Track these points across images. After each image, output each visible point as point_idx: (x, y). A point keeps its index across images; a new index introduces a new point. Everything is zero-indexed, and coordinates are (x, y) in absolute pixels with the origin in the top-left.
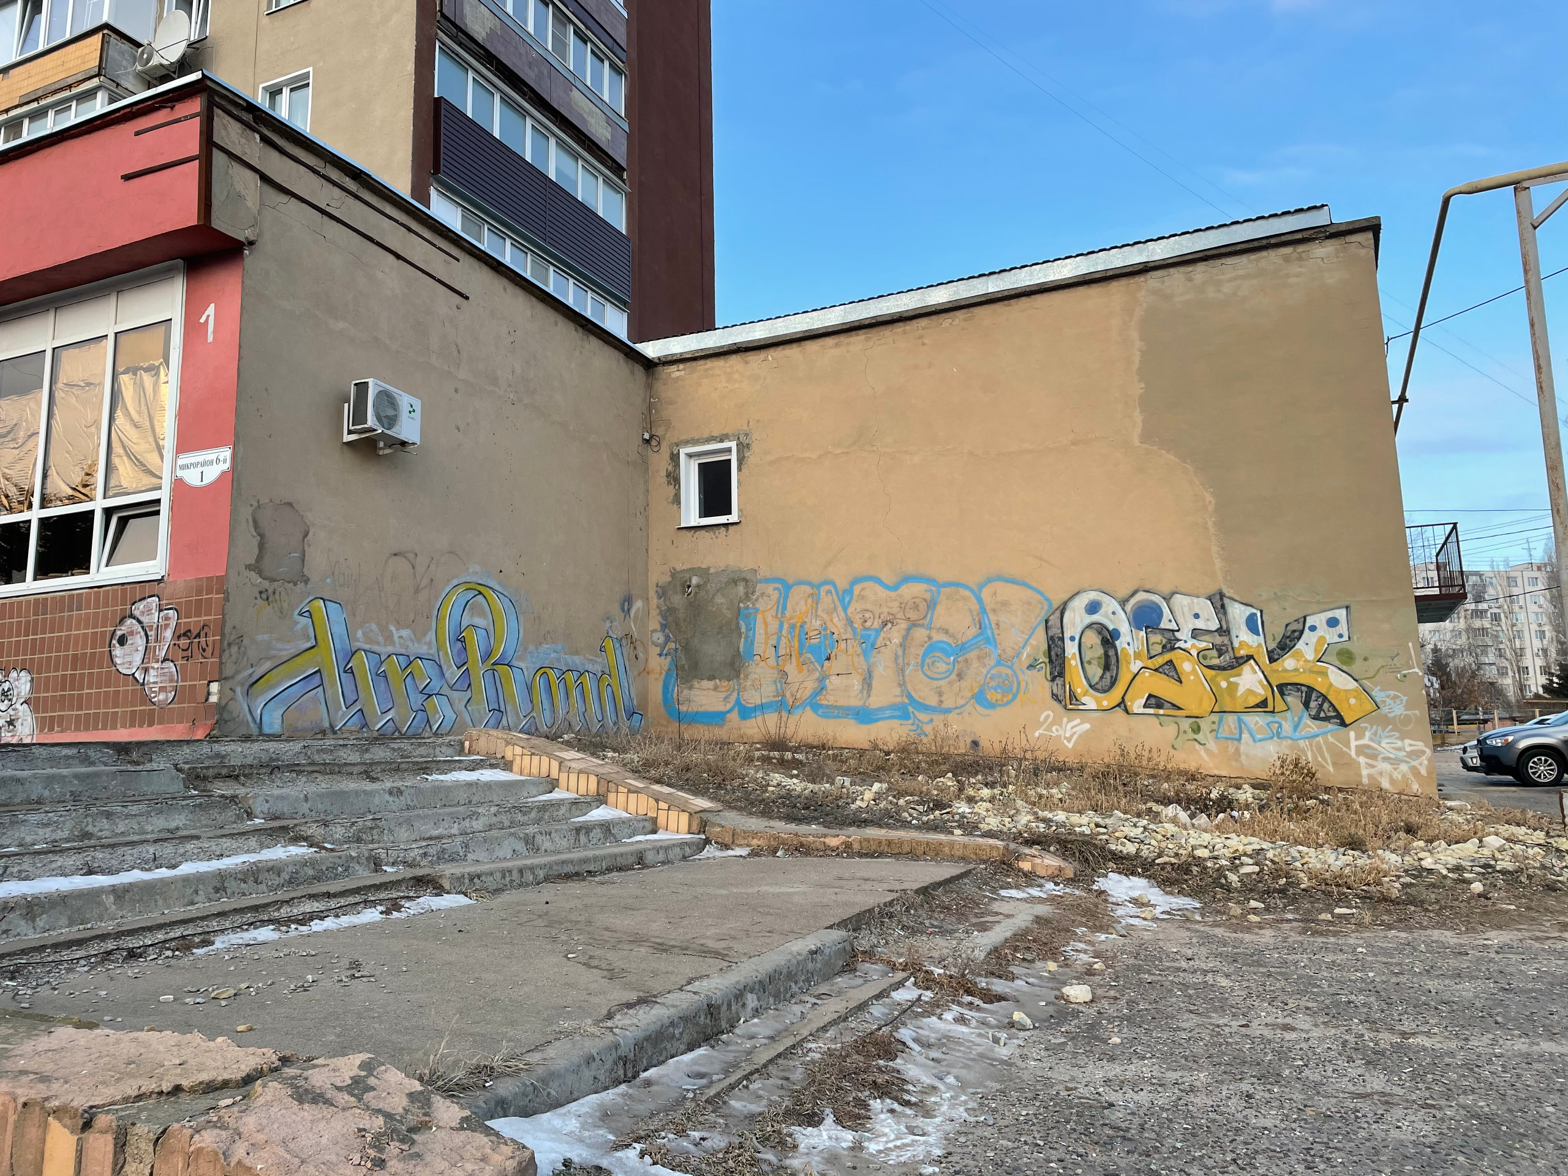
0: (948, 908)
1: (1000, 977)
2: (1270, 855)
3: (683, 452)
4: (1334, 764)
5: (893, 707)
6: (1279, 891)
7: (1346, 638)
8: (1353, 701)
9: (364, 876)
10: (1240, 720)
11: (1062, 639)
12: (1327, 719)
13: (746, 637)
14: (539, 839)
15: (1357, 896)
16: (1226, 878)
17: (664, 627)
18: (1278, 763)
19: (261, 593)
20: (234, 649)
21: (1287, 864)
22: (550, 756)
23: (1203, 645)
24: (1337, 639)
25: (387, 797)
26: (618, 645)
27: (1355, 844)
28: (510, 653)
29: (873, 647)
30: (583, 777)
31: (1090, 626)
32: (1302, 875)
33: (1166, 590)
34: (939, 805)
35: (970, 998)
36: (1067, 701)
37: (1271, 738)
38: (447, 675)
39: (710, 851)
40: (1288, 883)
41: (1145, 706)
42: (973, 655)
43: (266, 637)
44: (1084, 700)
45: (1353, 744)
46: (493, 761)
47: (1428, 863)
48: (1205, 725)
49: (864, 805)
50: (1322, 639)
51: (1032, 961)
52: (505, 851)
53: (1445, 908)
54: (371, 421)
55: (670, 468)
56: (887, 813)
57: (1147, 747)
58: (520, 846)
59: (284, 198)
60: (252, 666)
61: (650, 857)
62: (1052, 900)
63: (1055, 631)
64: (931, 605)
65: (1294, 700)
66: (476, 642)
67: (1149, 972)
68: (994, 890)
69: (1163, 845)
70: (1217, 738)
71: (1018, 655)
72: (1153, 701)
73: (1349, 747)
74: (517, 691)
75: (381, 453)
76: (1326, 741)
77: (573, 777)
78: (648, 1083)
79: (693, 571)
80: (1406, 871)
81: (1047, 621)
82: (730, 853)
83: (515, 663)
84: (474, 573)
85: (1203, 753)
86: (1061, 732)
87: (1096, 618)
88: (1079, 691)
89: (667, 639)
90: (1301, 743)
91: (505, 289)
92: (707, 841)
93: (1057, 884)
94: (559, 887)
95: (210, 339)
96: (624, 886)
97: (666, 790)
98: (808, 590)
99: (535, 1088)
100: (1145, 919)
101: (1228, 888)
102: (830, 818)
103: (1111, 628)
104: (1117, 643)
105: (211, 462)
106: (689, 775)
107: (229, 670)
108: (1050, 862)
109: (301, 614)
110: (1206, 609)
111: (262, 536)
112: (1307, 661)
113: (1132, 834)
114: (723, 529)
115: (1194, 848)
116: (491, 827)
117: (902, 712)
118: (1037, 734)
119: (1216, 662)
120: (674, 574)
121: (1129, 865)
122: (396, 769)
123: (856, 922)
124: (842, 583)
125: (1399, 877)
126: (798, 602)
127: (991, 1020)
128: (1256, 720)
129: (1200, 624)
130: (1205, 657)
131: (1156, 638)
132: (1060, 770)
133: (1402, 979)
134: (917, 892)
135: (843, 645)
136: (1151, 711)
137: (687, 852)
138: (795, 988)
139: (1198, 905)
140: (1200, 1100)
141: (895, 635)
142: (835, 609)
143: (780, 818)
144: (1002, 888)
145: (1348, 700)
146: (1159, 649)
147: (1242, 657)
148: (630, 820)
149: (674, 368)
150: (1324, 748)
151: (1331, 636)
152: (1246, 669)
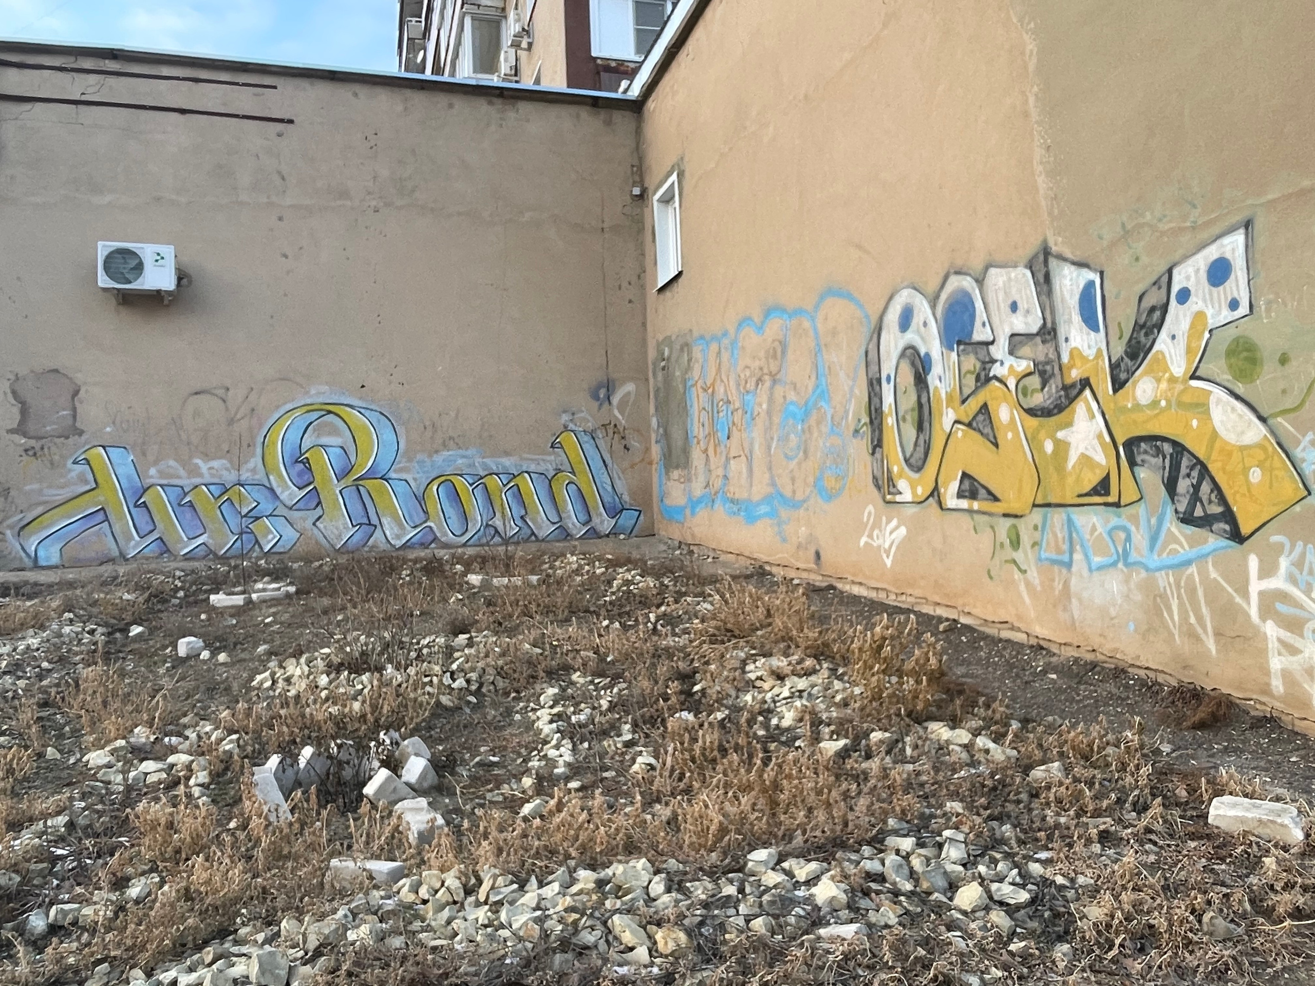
3: (655, 199)
4: (1218, 634)
7: (1243, 309)
8: (1256, 475)
11: (880, 382)
12: (1206, 522)
13: (690, 416)
17: (657, 410)
19: (26, 451)
20: (2, 500)
23: (1022, 366)
24: (1226, 315)
26: (587, 439)
29: (752, 416)
31: (903, 353)
33: (979, 264)
36: (886, 488)
37: (1114, 564)
38: (283, 497)
41: (958, 495)
43: (36, 486)
44: (900, 485)
45: (1256, 586)
48: (1025, 533)
50: (1200, 316)
55: (653, 222)
60: (22, 512)
63: (873, 369)
64: (784, 348)
66: (327, 460)
71: (846, 414)
72: (967, 484)
73: (1245, 595)
74: (398, 503)
76: (1203, 573)
79: (665, 341)
81: (867, 354)
84: (319, 393)
85: (1023, 588)
86: (881, 540)
87: (908, 336)
88: (895, 470)
89: (658, 423)
90: (1162, 578)
98: (717, 348)
103: (923, 352)
104: (929, 379)
109: (75, 462)
111: (23, 403)
112: (1173, 380)
117: (770, 506)
118: (862, 543)
119: (1039, 399)
120: (658, 347)
124: (732, 333)
126: (712, 365)
128: (1095, 523)
129: (1019, 323)
130: (1025, 392)
131: (969, 362)
135: (735, 417)
136: (965, 503)
141: (764, 398)
142: (730, 370)
145: (1246, 471)
146: (972, 383)
147: (1073, 385)
149: (651, 101)
150: (1200, 593)
151: (1217, 315)
152: (1080, 408)
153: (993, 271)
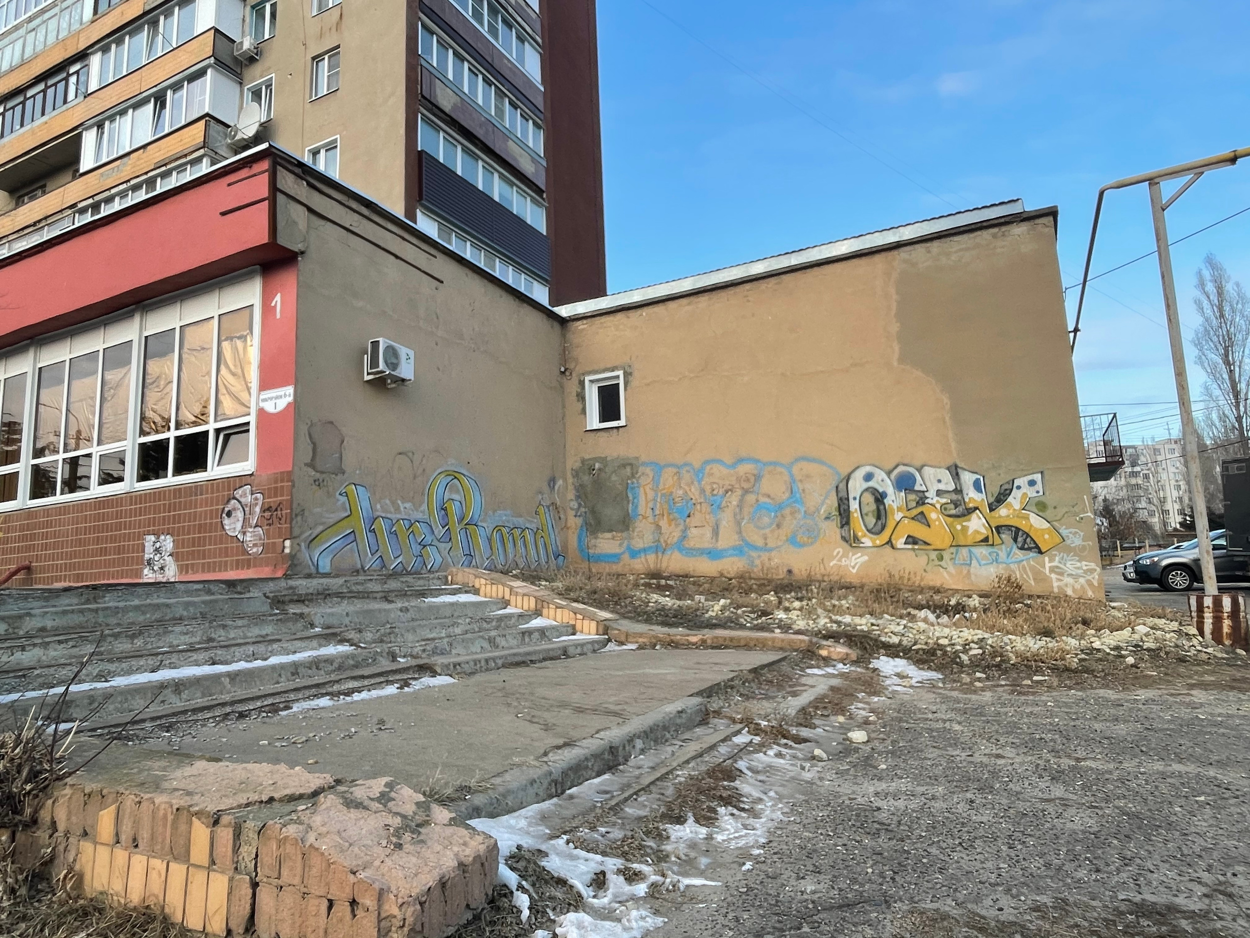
0: (772, 682)
1: (806, 727)
2: (990, 642)
3: (587, 379)
4: (1034, 579)
5: (734, 548)
6: (996, 666)
7: (1041, 493)
8: (1047, 536)
9: (385, 664)
10: (970, 551)
11: (848, 499)
12: (1029, 549)
13: (633, 503)
14: (498, 639)
15: (1048, 668)
16: (960, 658)
17: (578, 497)
18: (997, 580)
19: (315, 481)
20: (299, 518)
21: (1001, 647)
22: (504, 585)
23: (944, 501)
24: (1035, 495)
25: (399, 613)
26: (547, 510)
27: (1047, 633)
28: (476, 517)
29: (719, 507)
30: (526, 598)
31: (867, 490)
32: (1011, 655)
33: (918, 464)
34: (765, 613)
35: (785, 741)
36: (852, 541)
37: (992, 563)
38: (436, 532)
39: (611, 646)
40: (1001, 661)
41: (905, 543)
42: (787, 511)
43: (318, 510)
44: (863, 540)
45: (1048, 565)
46: (467, 589)
47: (1097, 644)
48: (946, 555)
49: (714, 614)
50: (1025, 494)
51: (828, 716)
52: (476, 648)
53: (1108, 674)
54: (382, 366)
55: (579, 390)
56: (730, 620)
57: (907, 572)
58: (486, 645)
59: (322, 222)
60: (311, 529)
61: (571, 651)
62: (842, 675)
63: (843, 494)
64: (758, 478)
65: (1006, 537)
66: (454, 509)
67: (907, 722)
68: (802, 670)
69: (917, 637)
70: (954, 564)
71: (818, 510)
72: (910, 540)
73: (1044, 567)
74: (482, 542)
75: (389, 387)
76: (1029, 564)
77: (519, 598)
78: (571, 797)
79: (596, 459)
80: (1082, 651)
81: (837, 487)
82: (624, 647)
83: (480, 524)
84: (451, 464)
85: (945, 574)
86: (848, 562)
87: (871, 484)
88: (860, 534)
89: (580, 505)
90: (1012, 566)
91: (467, 275)
92: (609, 640)
93: (845, 665)
94: (512, 670)
95: (278, 316)
96: (555, 670)
97: (581, 606)
98: (675, 470)
99: (498, 800)
100: (905, 686)
101: (961, 665)
102: (690, 624)
103: (881, 490)
104: (885, 501)
105: (281, 397)
106: (596, 596)
107: (296, 531)
108: (841, 650)
109: (340, 494)
110: (946, 476)
111: (314, 444)
112: (1014, 510)
113: (896, 630)
114: (615, 430)
115: (938, 638)
116: (466, 632)
117: (739, 551)
118: (831, 564)
119: (953, 512)
120: (583, 461)
121: (893, 651)
122: (403, 594)
123: (709, 692)
124: (697, 465)
125: (1077, 655)
126: (668, 478)
127: (800, 755)
128: (982, 551)
129: (942, 487)
130: (945, 509)
131: (912, 497)
132: (847, 588)
133: (1078, 723)
134: (750, 671)
135: (698, 507)
136: (910, 546)
137: (596, 647)
138: (668, 736)
139: (941, 677)
140: (939, 805)
141: (734, 499)
142: (692, 483)
143: (658, 624)
144: (808, 668)
145: (1043, 536)
146: (914, 504)
147: (971, 509)
148: (557, 626)
149: (579, 323)
150: (1028, 569)
151: (1031, 492)
152: (974, 516)
153: (926, 468)
